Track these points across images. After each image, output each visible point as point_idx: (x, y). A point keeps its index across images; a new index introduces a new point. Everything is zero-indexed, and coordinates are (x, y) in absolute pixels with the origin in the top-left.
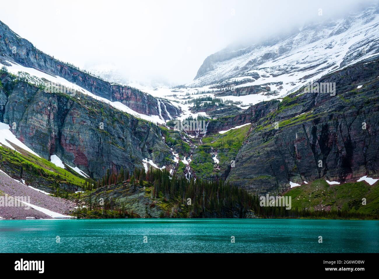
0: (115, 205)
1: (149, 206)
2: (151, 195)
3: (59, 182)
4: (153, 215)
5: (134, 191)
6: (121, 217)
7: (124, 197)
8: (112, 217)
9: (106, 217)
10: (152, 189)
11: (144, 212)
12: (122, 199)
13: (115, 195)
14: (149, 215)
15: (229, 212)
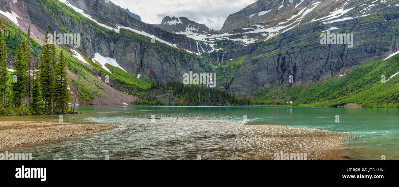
0: (155, 99)
1: (170, 100)
2: (172, 94)
3: (133, 87)
4: (172, 104)
5: (164, 93)
6: (157, 104)
7: (160, 95)
8: (152, 105)
9: (149, 104)
10: (172, 91)
11: (168, 102)
12: (159, 96)
13: (156, 94)
14: (170, 104)
15: (215, 102)
